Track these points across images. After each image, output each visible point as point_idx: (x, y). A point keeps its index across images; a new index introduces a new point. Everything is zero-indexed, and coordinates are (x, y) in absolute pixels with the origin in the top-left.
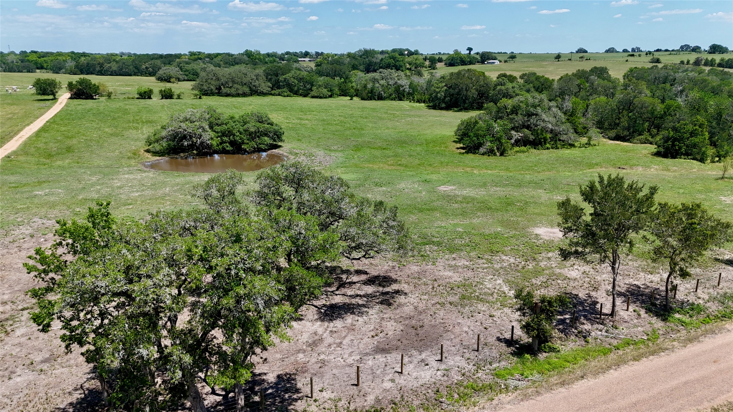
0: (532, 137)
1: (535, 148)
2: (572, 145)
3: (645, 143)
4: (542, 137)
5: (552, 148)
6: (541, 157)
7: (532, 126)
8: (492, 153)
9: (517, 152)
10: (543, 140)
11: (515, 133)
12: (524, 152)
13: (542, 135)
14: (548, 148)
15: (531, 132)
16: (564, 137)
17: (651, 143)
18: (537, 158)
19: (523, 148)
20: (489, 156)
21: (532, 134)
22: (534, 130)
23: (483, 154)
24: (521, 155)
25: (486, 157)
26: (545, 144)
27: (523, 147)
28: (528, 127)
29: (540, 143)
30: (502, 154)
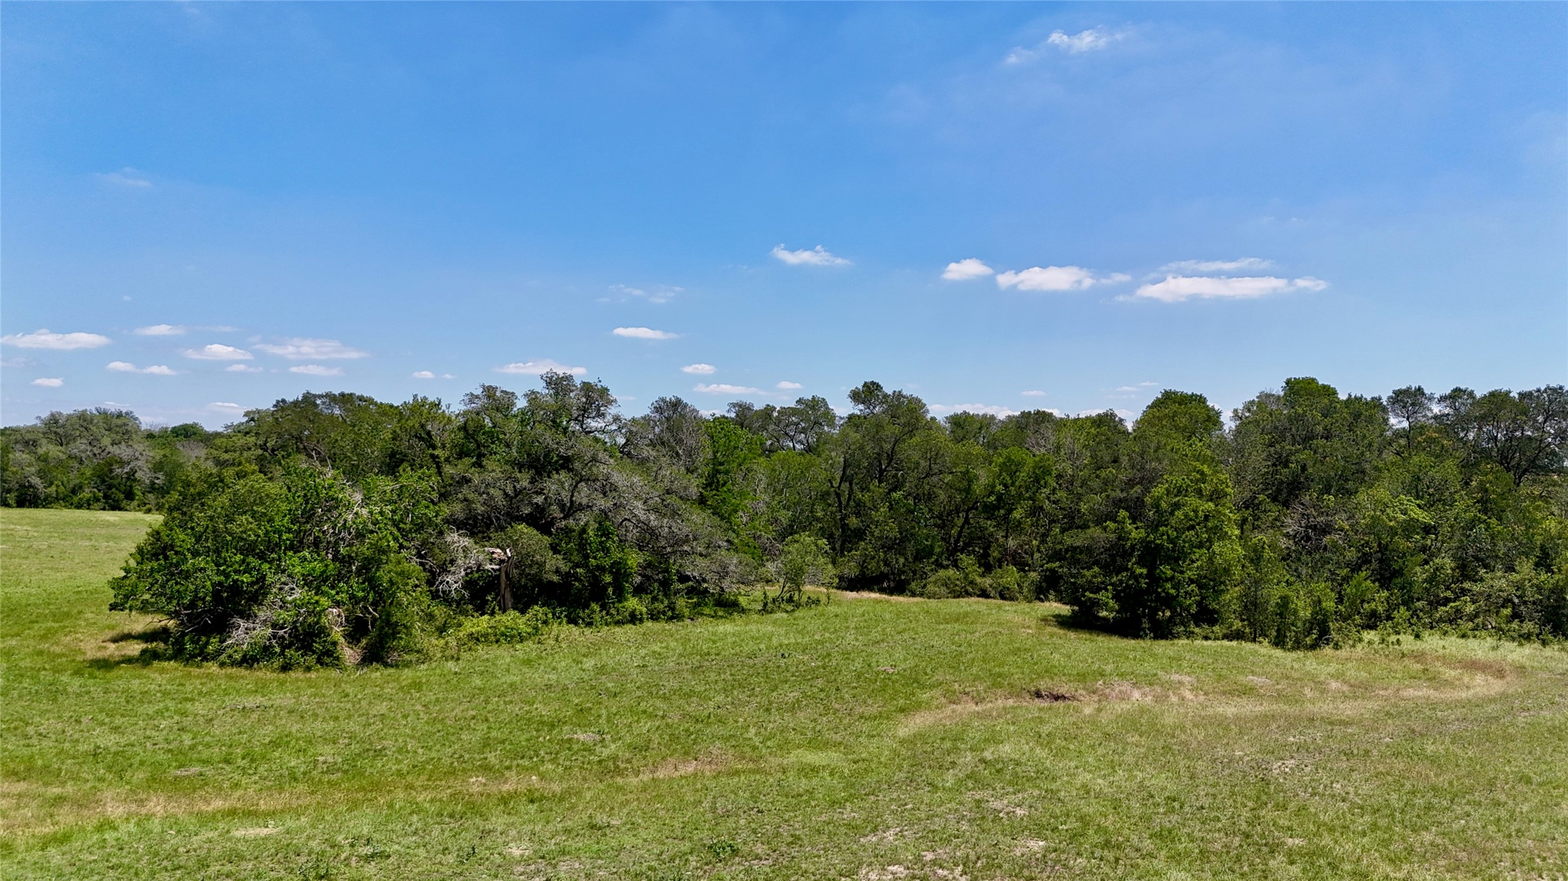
0: (553, 564)
1: (572, 621)
2: (728, 606)
3: (968, 594)
4: (607, 563)
5: (654, 617)
6: (608, 657)
7: (555, 511)
8: (307, 648)
9: (476, 638)
10: (608, 579)
11: (467, 542)
12: (511, 637)
13: (607, 551)
14: (634, 619)
15: (547, 540)
16: (696, 567)
17: (984, 594)
18: (589, 663)
19: (511, 619)
20: (285, 668)
21: (555, 549)
22: (568, 531)
23: (248, 661)
24: (503, 654)
25: (265, 673)
26: (620, 595)
27: (513, 613)
28: (539, 520)
29: (597, 593)
30: (374, 656)
